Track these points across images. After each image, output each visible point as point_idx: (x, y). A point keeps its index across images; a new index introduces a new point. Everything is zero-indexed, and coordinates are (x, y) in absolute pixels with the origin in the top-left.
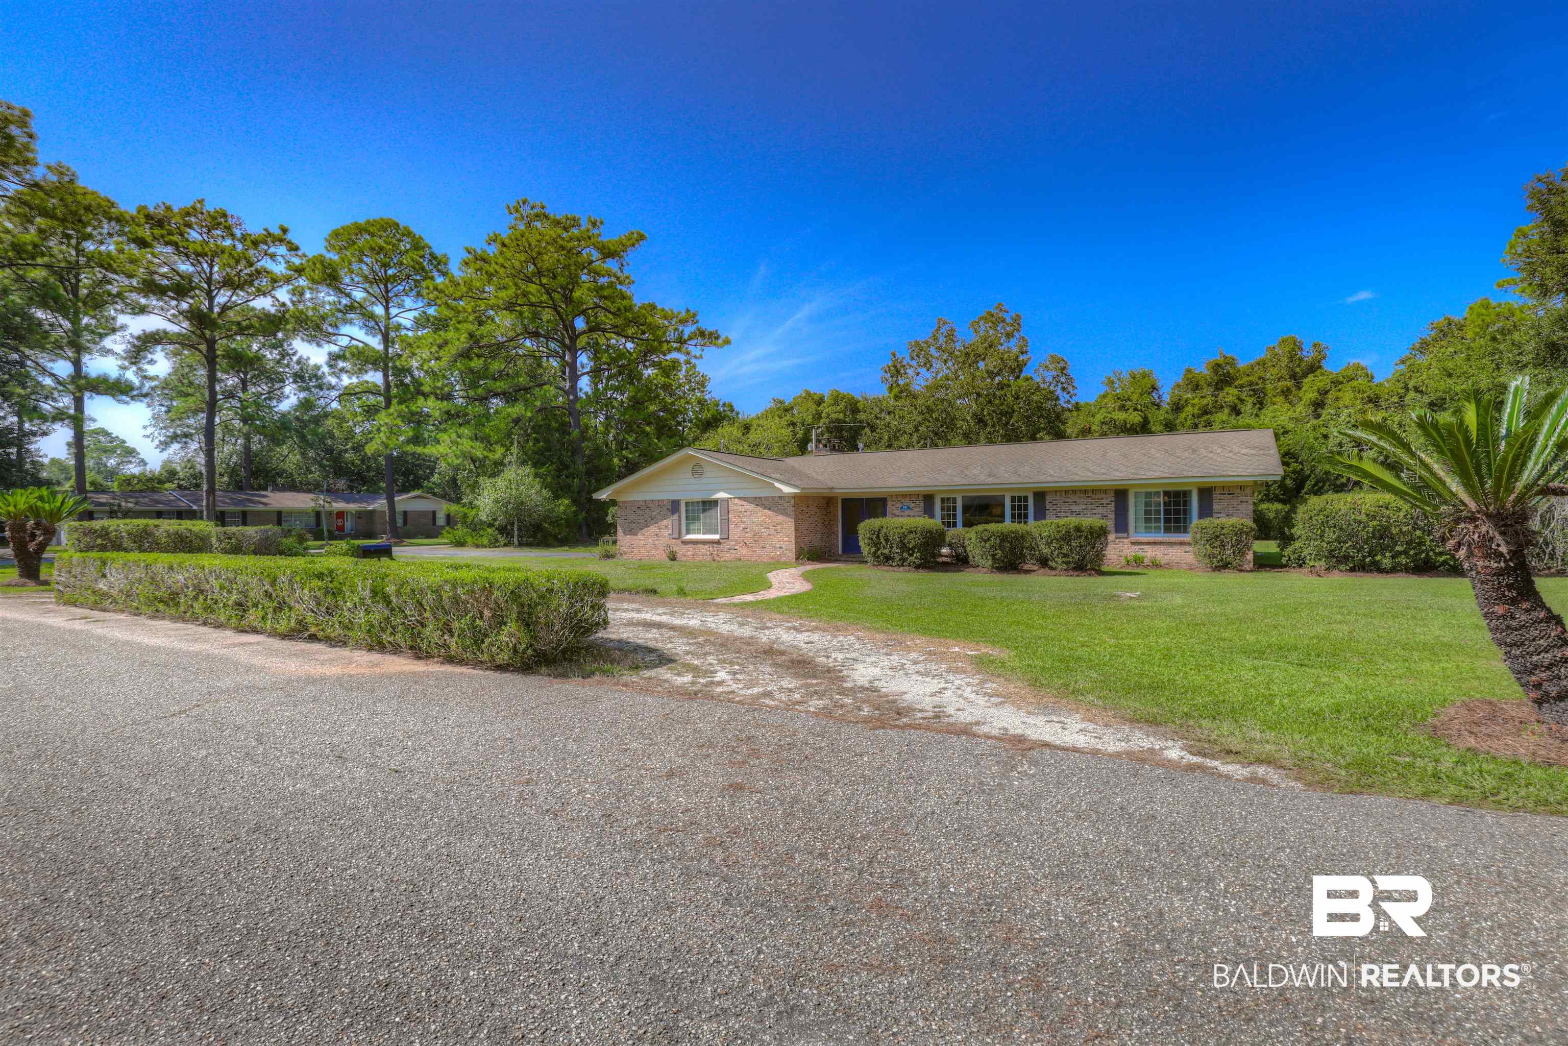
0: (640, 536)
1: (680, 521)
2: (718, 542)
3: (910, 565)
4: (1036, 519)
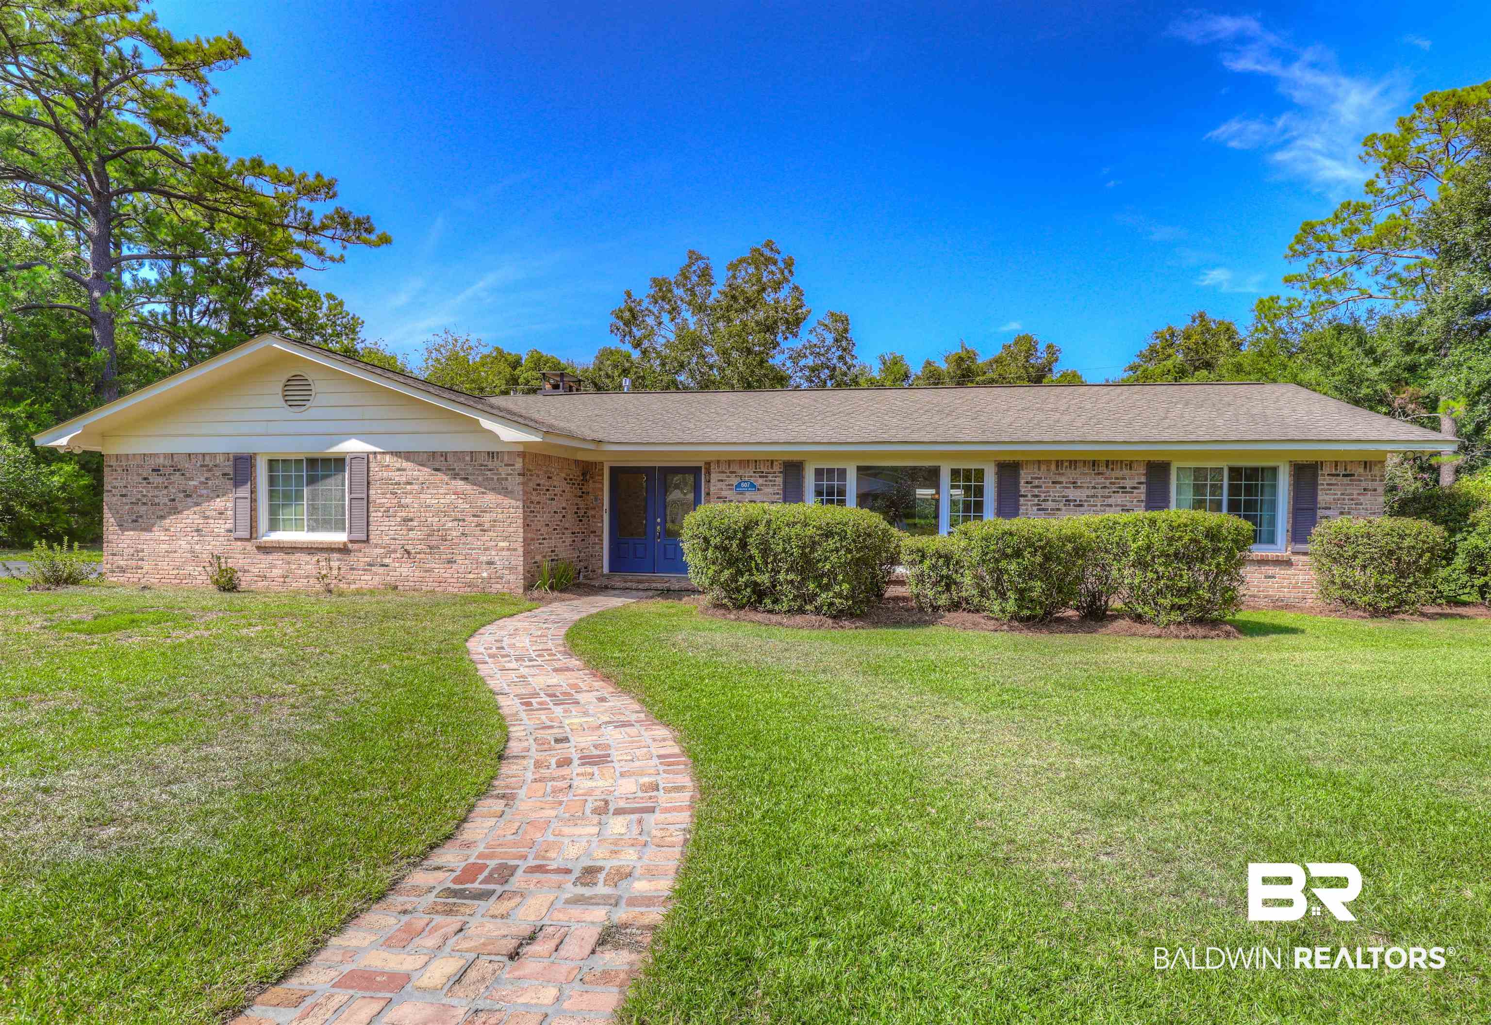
0: (158, 533)
1: (253, 501)
2: (344, 550)
3: (818, 611)
4: (1001, 512)
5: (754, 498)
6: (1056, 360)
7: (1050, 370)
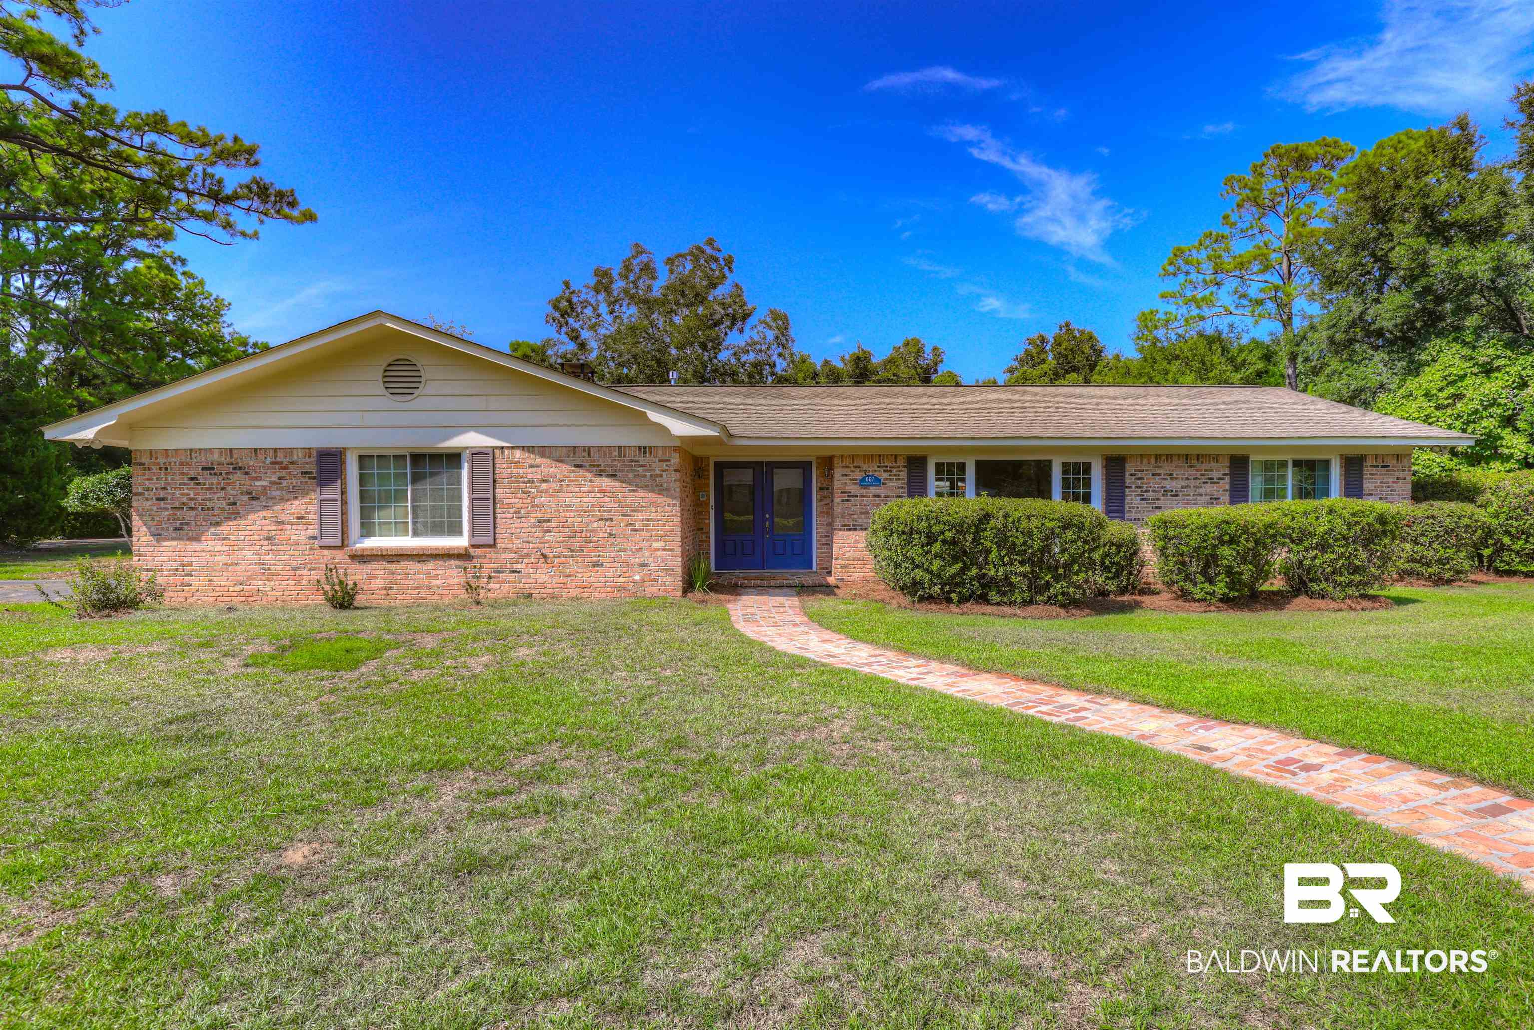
0: (209, 543)
1: (344, 502)
2: (463, 556)
4: (1108, 503)
5: (878, 492)
6: (941, 361)
7: (936, 371)
